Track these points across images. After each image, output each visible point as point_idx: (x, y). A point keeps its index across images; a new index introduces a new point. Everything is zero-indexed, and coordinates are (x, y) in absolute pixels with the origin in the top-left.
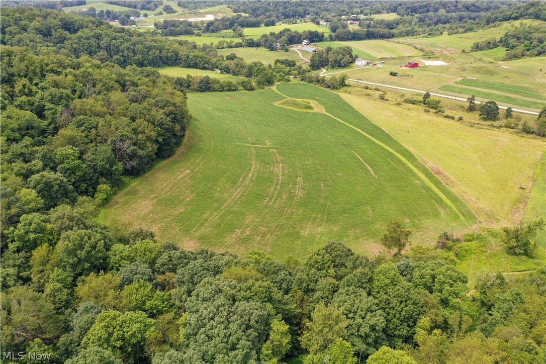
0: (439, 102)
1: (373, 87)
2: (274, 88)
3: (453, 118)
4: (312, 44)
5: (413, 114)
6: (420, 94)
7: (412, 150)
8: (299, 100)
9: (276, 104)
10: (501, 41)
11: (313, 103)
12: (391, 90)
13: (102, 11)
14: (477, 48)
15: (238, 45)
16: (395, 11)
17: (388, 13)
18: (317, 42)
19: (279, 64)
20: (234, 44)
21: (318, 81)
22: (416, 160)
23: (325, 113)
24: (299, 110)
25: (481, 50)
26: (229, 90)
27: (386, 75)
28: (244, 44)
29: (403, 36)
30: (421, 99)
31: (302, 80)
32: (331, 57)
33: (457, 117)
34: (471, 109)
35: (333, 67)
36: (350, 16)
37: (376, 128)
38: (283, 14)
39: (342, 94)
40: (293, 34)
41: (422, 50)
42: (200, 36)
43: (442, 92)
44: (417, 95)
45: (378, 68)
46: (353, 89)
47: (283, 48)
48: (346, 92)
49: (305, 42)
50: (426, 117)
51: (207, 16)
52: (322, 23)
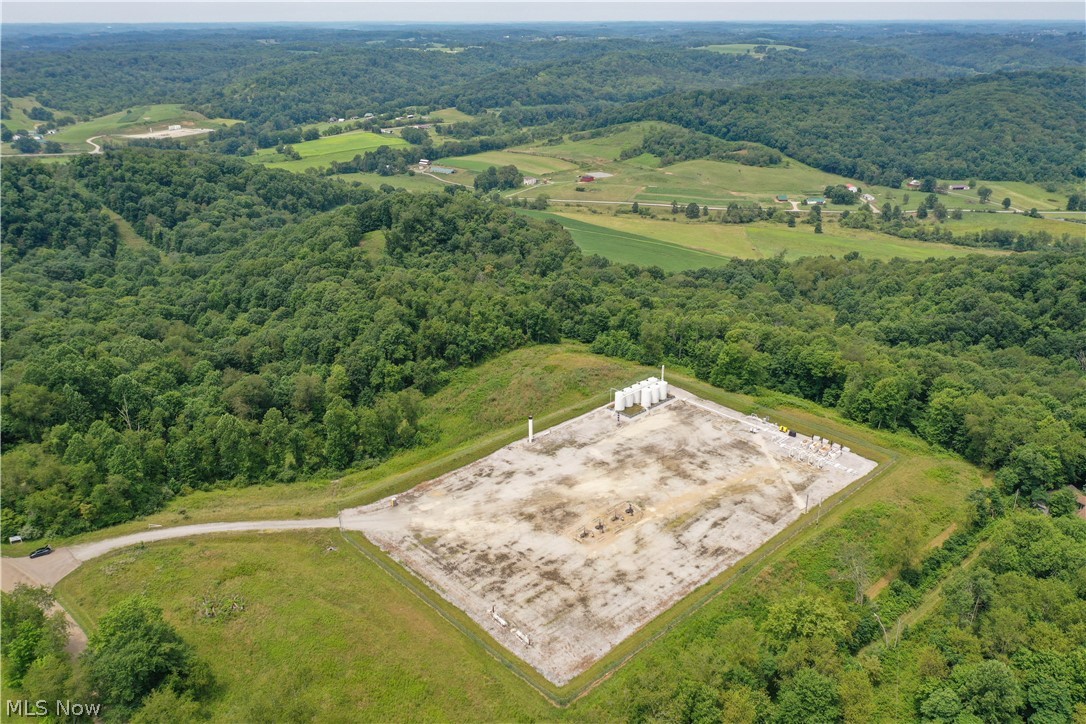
0: (648, 210)
3: (668, 219)
4: (437, 162)
6: (628, 205)
10: (644, 148)
12: (593, 204)
14: (626, 155)
16: (451, 105)
25: (631, 157)
27: (573, 191)
34: (675, 211)
36: (405, 117)
41: (572, 162)
43: (640, 201)
44: (621, 206)
45: (554, 185)
46: (559, 208)
47: (403, 171)
48: (557, 211)
49: (424, 162)
50: (648, 222)
51: (170, 127)
52: (383, 130)
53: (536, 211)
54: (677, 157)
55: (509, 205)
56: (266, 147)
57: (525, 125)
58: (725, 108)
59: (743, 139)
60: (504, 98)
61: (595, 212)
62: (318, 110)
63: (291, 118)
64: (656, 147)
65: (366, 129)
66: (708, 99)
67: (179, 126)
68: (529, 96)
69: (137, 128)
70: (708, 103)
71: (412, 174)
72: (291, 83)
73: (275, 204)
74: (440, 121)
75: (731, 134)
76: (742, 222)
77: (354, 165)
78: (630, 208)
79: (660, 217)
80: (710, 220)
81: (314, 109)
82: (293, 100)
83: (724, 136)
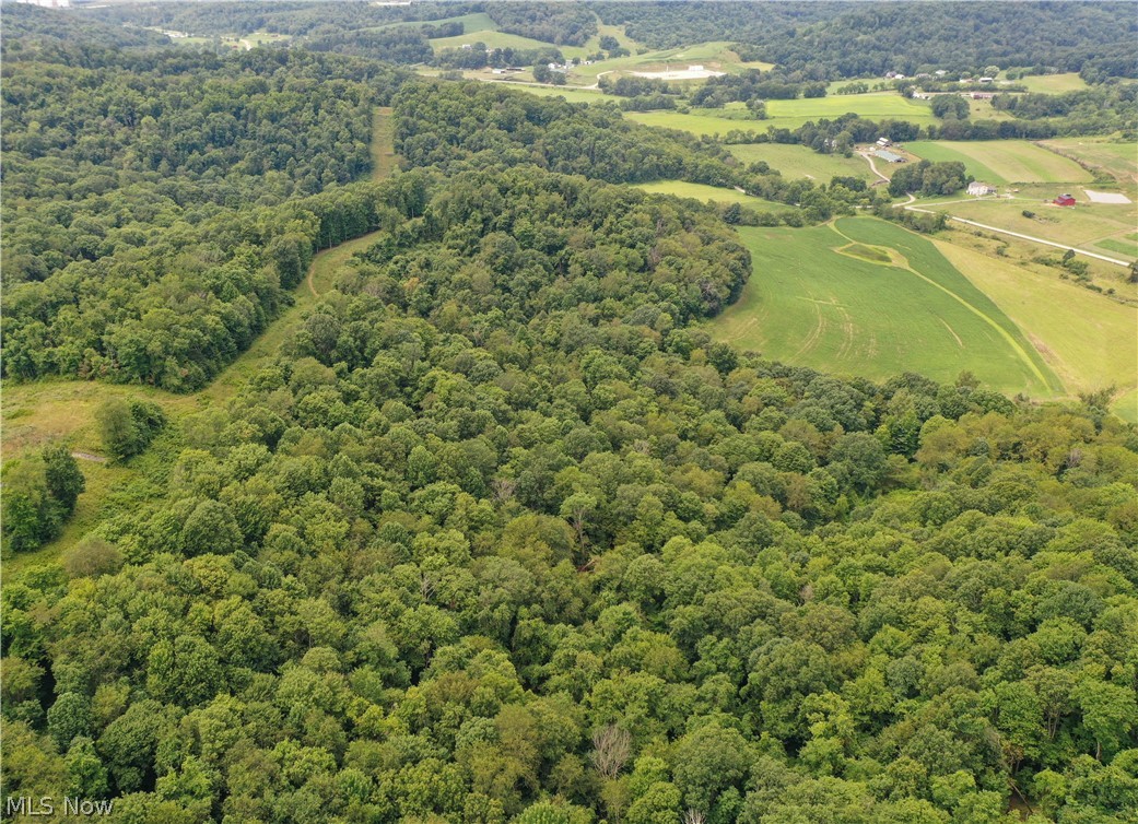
0: (1086, 266)
1: (990, 234)
2: (831, 225)
4: (895, 144)
5: (1040, 279)
6: (1061, 251)
7: (1020, 325)
8: (870, 247)
9: (837, 250)
11: (891, 253)
12: (1018, 241)
13: (498, 51)
15: (762, 139)
16: (1077, 69)
17: (1059, 72)
18: (904, 140)
19: (839, 187)
20: (754, 137)
21: (901, 218)
22: (1021, 335)
23: (908, 268)
24: (869, 261)
26: (765, 225)
27: (1016, 215)
28: (771, 137)
29: (1074, 135)
30: (1060, 257)
31: (875, 214)
32: (928, 178)
33: (1106, 289)
34: (1134, 279)
35: (928, 194)
36: (976, 79)
37: (979, 293)
38: (840, 68)
39: (938, 243)
40: (862, 126)
41: (1093, 172)
42: (687, 113)
43: (1099, 249)
44: (1056, 251)
45: (1007, 202)
46: (956, 235)
47: (843, 150)
48: (945, 239)
49: (883, 142)
50: (1059, 285)
51: (691, 67)
52: (918, 94)
53: (916, 233)
61: (1000, 253)
67: (701, 67)
69: (656, 66)
71: (850, 156)
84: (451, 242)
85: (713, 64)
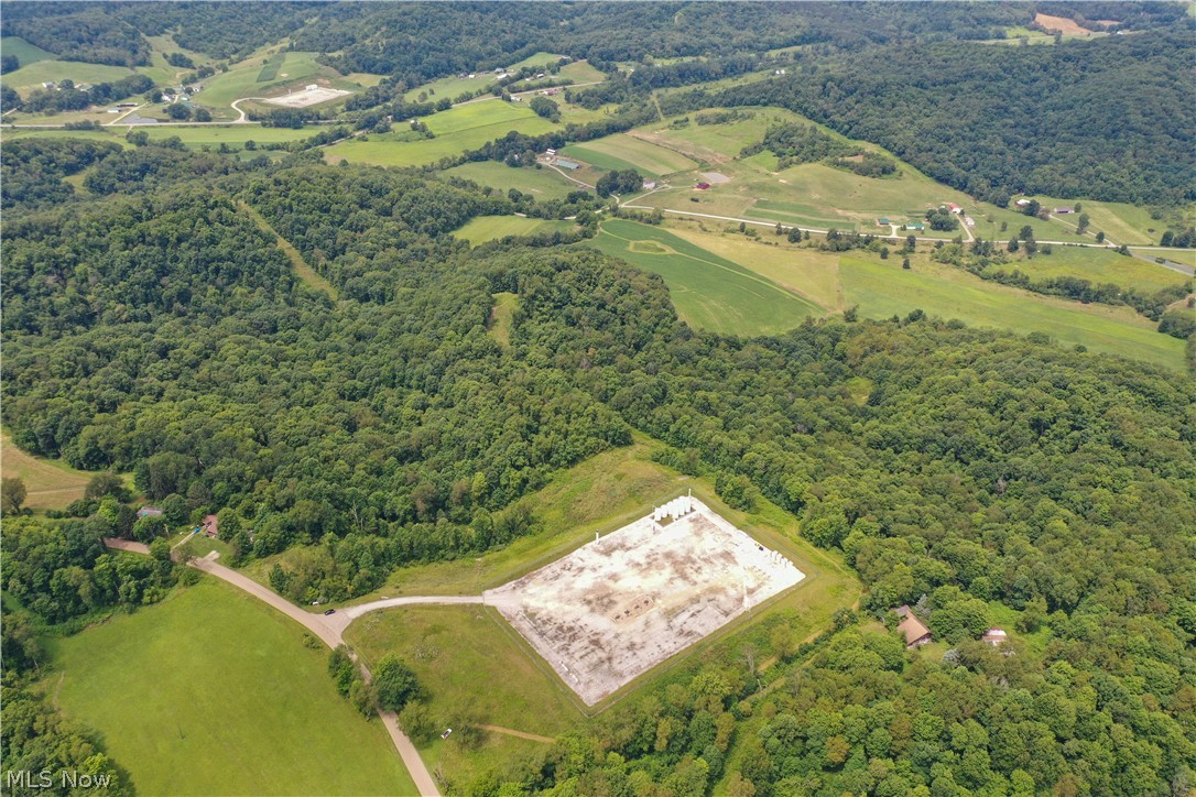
0: (754, 230)
1: (688, 218)
2: (603, 231)
3: (770, 244)
4: (561, 154)
5: (741, 244)
7: (767, 276)
8: (642, 242)
9: (632, 250)
10: (765, 144)
11: (657, 244)
12: (704, 219)
14: (746, 153)
15: (462, 161)
16: (583, 57)
18: (560, 147)
21: (634, 217)
22: (774, 283)
23: (678, 253)
24: (655, 254)
25: (750, 155)
27: (688, 200)
31: (615, 216)
32: (621, 183)
33: (773, 242)
34: (779, 232)
35: (623, 193)
36: (535, 77)
37: (727, 261)
41: (693, 159)
43: (749, 217)
44: (734, 224)
45: (672, 191)
46: (672, 222)
47: (531, 162)
48: (669, 227)
49: (550, 152)
50: (753, 245)
51: (308, 87)
52: (513, 97)
53: (651, 225)
54: (795, 158)
55: (627, 218)
56: (400, 121)
57: (657, 87)
58: (850, 100)
59: (863, 138)
60: (636, 50)
61: (705, 230)
62: (449, 62)
63: (423, 73)
64: (776, 145)
65: (496, 95)
66: (836, 88)
67: (315, 86)
68: (663, 47)
69: (277, 90)
70: (835, 92)
71: (539, 167)
72: (421, 26)
73: (417, 227)
74: (570, 83)
75: (852, 132)
76: (838, 250)
77: (484, 153)
78: (737, 227)
79: (764, 239)
80: (810, 246)
81: (444, 62)
82: (423, 48)
83: (845, 133)
84: (540, 318)
85: (321, 80)
